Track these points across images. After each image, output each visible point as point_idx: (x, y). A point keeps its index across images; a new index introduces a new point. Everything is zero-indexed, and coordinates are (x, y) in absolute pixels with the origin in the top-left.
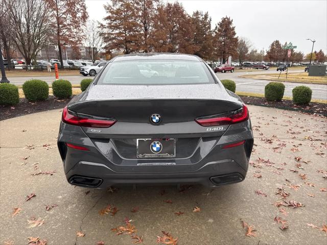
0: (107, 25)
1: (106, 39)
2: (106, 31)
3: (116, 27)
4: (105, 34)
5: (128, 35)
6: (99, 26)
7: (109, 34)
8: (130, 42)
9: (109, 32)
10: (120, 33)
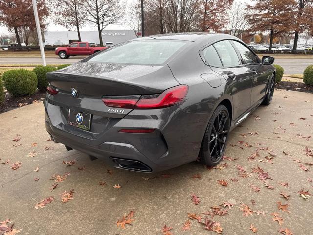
0: (255, 6)
1: (251, 22)
2: (252, 12)
3: (265, 7)
4: (251, 16)
5: (277, 15)
6: (246, 7)
7: (255, 15)
8: (278, 22)
9: (255, 13)
10: (269, 13)
